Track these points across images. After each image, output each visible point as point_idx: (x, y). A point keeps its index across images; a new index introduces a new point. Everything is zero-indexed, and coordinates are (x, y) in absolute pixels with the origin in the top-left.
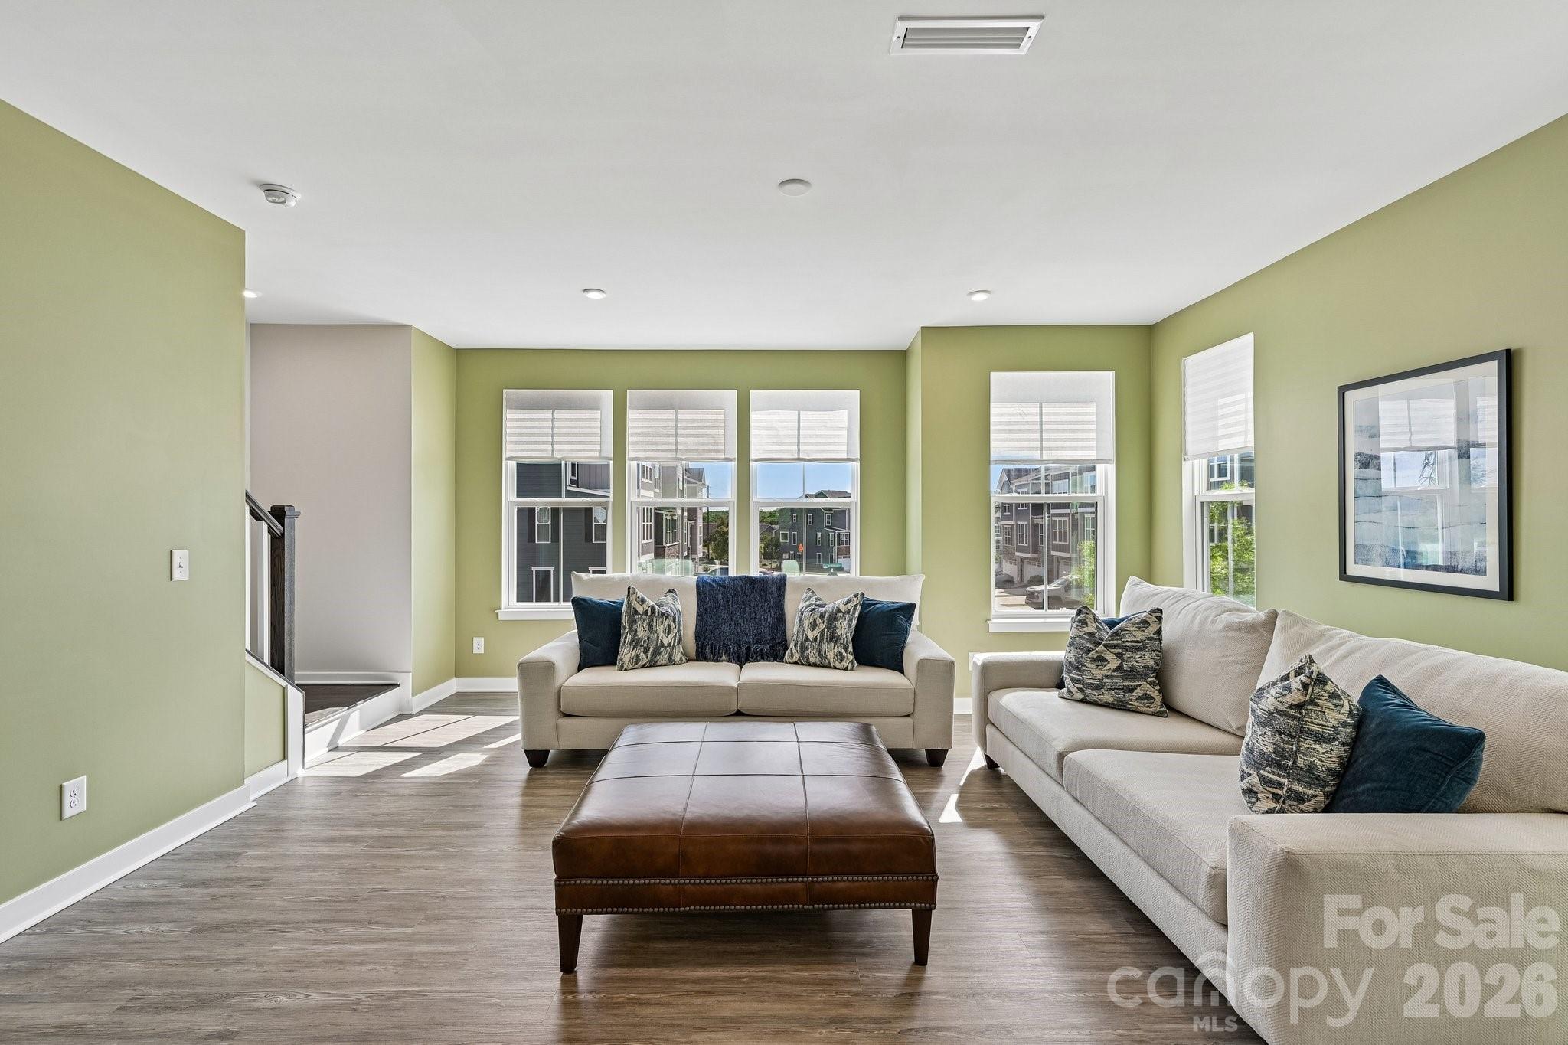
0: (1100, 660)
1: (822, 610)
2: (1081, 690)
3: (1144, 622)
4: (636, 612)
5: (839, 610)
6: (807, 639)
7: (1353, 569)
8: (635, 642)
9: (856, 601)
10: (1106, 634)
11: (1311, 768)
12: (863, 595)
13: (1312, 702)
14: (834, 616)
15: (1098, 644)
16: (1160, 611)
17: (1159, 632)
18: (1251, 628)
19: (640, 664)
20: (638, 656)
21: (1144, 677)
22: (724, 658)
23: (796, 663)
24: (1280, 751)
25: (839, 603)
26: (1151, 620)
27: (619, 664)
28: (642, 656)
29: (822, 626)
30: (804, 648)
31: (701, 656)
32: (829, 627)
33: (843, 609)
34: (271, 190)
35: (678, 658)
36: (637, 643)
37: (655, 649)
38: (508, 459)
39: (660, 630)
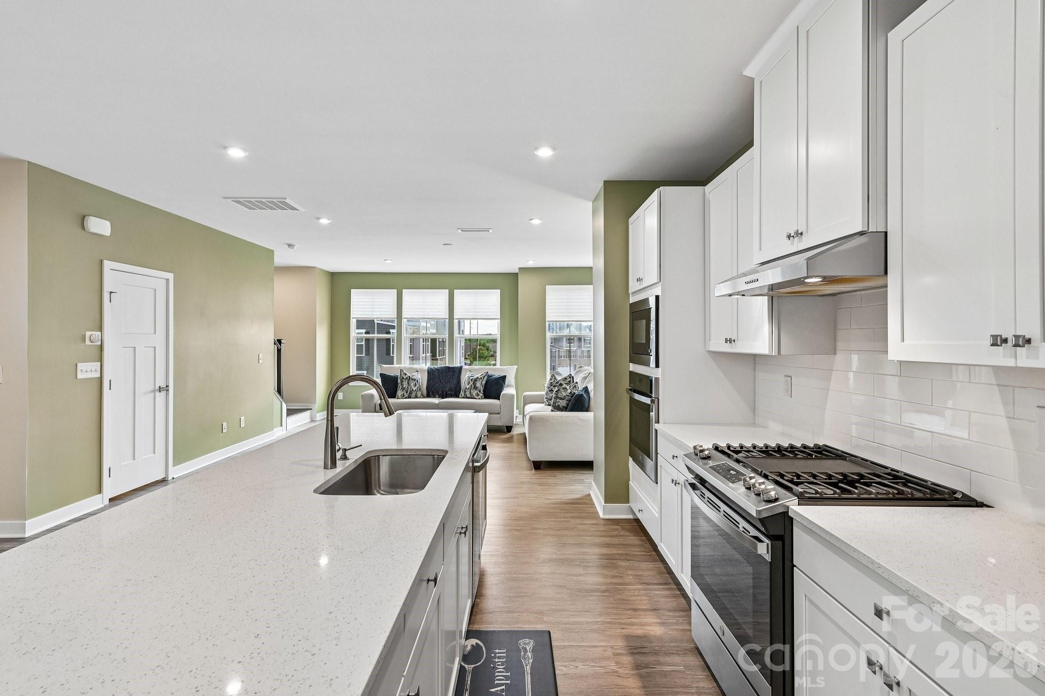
1: (472, 378)
4: (403, 378)
5: (478, 378)
6: (466, 388)
8: (403, 389)
9: (485, 375)
12: (489, 373)
14: (477, 380)
19: (405, 397)
20: (404, 394)
22: (437, 396)
23: (463, 398)
25: (479, 375)
27: (397, 397)
29: (471, 384)
30: (465, 392)
31: (428, 396)
32: (473, 384)
33: (480, 378)
34: (290, 245)
35: (419, 396)
37: (410, 391)
38: (353, 318)
39: (412, 385)
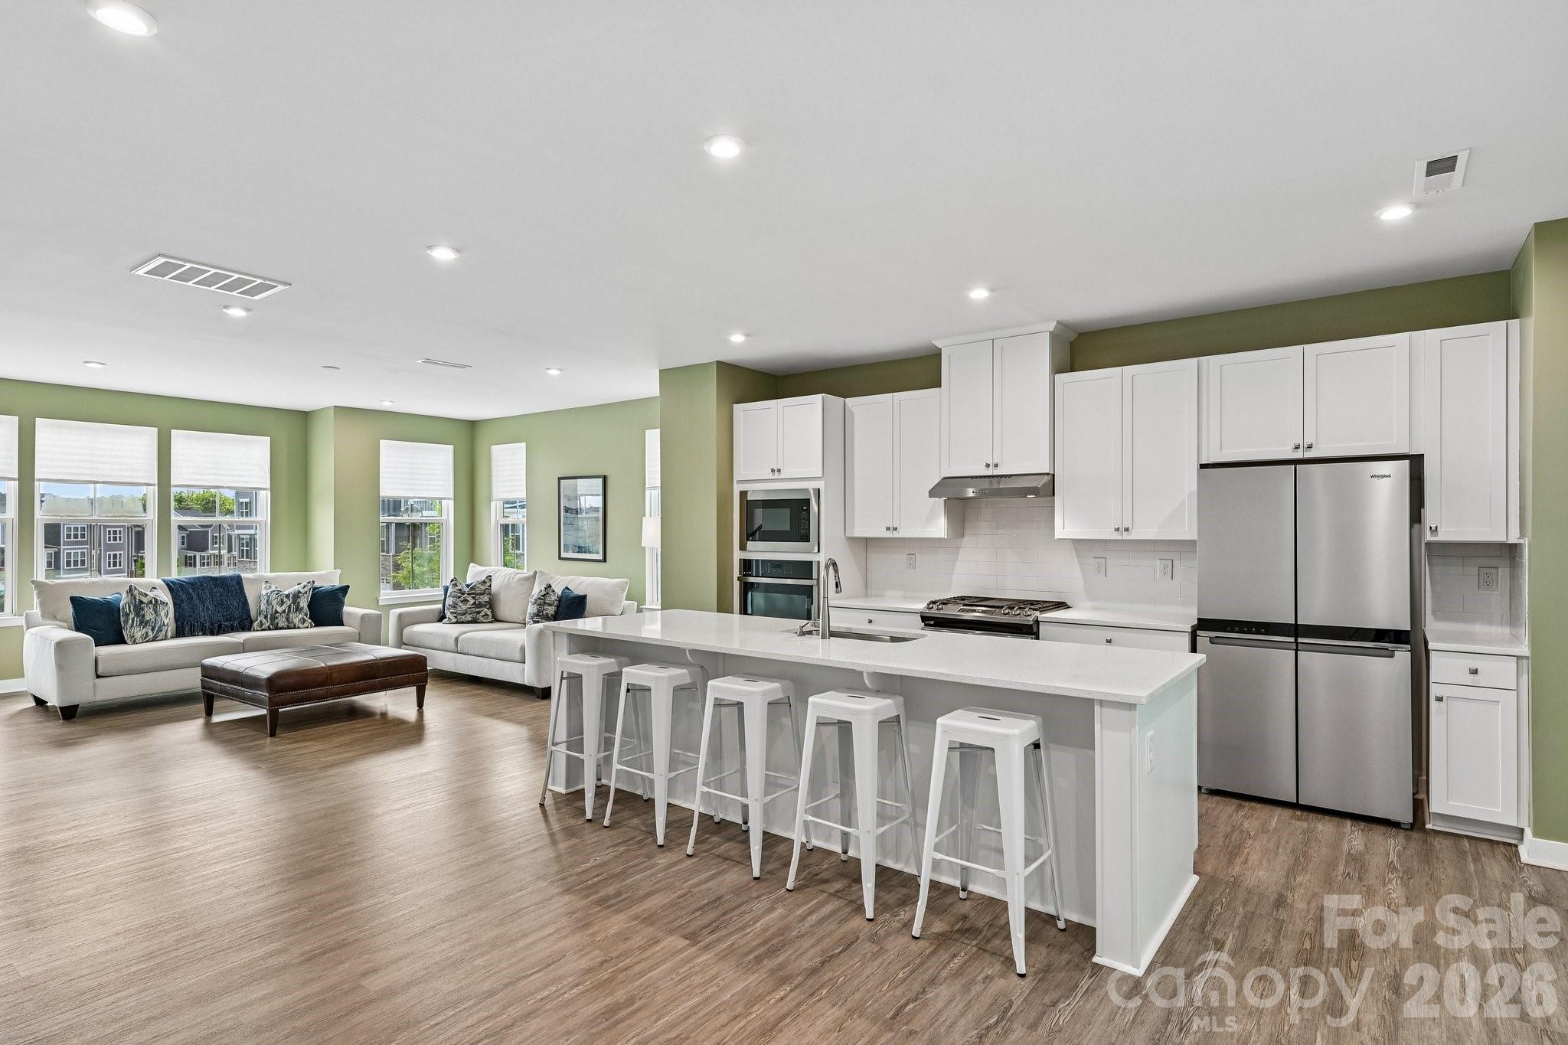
0: (466, 601)
1: (287, 593)
2: (456, 617)
3: (484, 582)
5: (299, 592)
7: (563, 555)
9: (310, 586)
10: (467, 590)
11: (547, 614)
12: (314, 582)
13: (547, 593)
14: (296, 596)
15: (464, 594)
16: (490, 576)
17: (490, 586)
18: (527, 579)
21: (485, 606)
24: (539, 611)
25: (298, 588)
26: (487, 580)
28: (150, 633)
29: (289, 603)
32: (292, 603)
33: (303, 591)
35: (168, 635)
36: (146, 624)
